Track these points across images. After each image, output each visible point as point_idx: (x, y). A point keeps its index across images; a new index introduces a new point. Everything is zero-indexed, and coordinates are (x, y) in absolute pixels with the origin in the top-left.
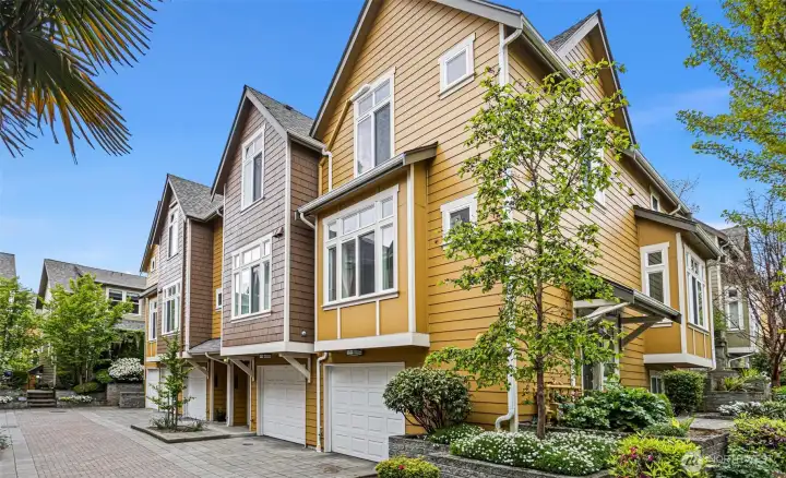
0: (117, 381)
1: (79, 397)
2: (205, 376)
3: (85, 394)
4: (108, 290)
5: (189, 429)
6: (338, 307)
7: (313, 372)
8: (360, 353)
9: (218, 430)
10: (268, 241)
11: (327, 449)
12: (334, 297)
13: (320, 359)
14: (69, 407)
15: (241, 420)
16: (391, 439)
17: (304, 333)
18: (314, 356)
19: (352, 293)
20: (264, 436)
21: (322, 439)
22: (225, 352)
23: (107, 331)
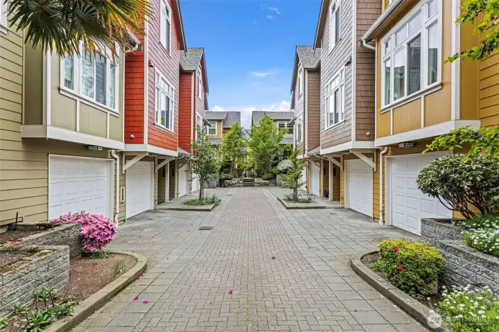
0: (280, 172)
1: (264, 181)
2: (319, 169)
3: (267, 180)
4: (278, 123)
5: (304, 201)
6: (391, 109)
7: (378, 163)
8: (412, 145)
9: (321, 203)
10: (343, 70)
11: (388, 223)
12: (388, 101)
13: (382, 152)
14: (260, 186)
15: (337, 197)
16: (423, 221)
17: (368, 133)
18: (378, 151)
19: (402, 95)
20: (349, 209)
21: (383, 214)
22: (323, 152)
23: (275, 145)
